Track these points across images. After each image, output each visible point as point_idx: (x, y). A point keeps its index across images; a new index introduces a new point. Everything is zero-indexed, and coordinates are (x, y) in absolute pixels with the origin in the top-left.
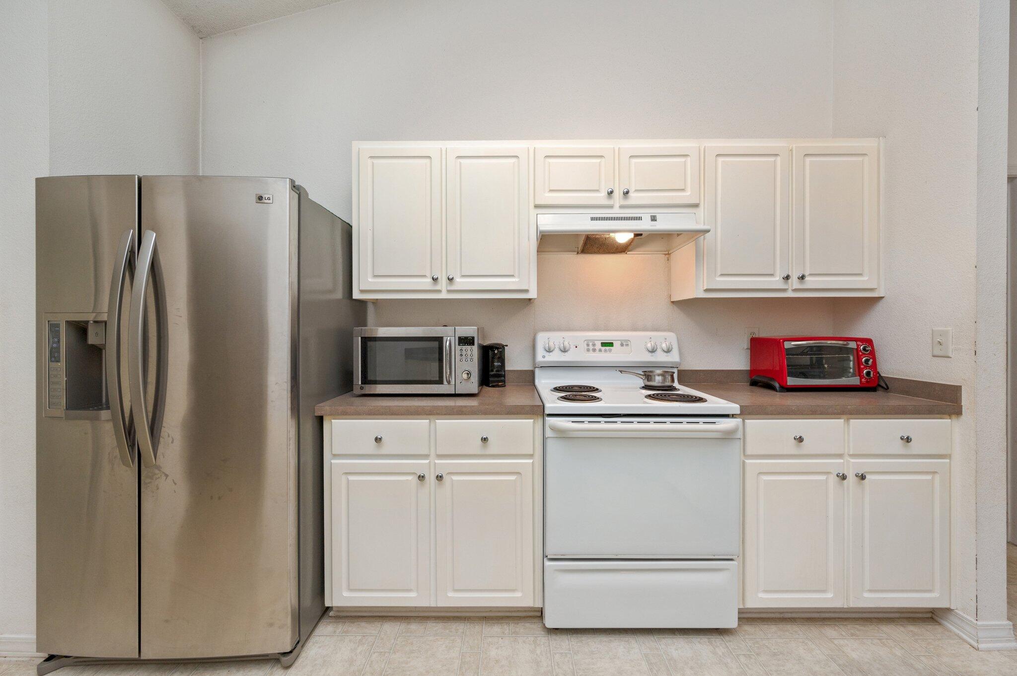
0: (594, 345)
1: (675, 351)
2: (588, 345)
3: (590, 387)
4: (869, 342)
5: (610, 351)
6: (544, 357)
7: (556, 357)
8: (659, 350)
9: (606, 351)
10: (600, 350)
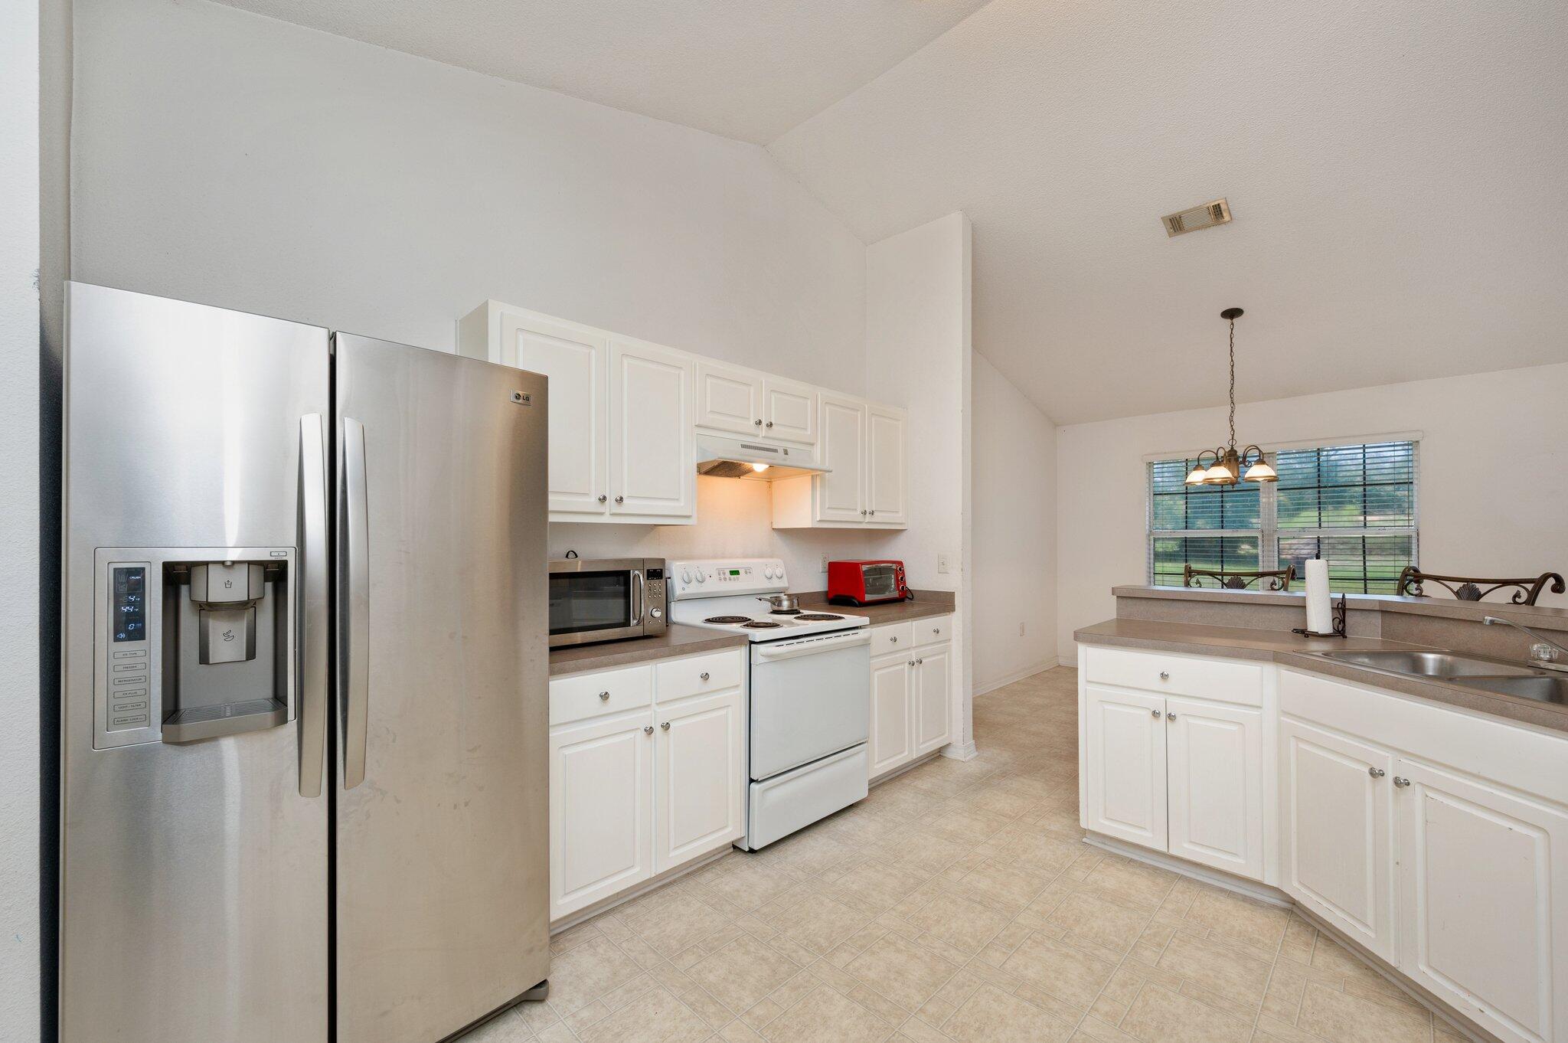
0: (724, 574)
1: (785, 578)
2: (719, 574)
3: (743, 618)
4: (900, 563)
5: (738, 579)
6: (683, 589)
7: (693, 589)
8: (774, 577)
9: (734, 580)
10: (730, 579)
